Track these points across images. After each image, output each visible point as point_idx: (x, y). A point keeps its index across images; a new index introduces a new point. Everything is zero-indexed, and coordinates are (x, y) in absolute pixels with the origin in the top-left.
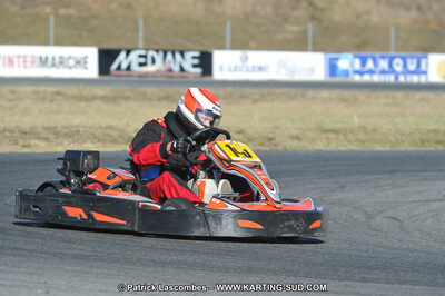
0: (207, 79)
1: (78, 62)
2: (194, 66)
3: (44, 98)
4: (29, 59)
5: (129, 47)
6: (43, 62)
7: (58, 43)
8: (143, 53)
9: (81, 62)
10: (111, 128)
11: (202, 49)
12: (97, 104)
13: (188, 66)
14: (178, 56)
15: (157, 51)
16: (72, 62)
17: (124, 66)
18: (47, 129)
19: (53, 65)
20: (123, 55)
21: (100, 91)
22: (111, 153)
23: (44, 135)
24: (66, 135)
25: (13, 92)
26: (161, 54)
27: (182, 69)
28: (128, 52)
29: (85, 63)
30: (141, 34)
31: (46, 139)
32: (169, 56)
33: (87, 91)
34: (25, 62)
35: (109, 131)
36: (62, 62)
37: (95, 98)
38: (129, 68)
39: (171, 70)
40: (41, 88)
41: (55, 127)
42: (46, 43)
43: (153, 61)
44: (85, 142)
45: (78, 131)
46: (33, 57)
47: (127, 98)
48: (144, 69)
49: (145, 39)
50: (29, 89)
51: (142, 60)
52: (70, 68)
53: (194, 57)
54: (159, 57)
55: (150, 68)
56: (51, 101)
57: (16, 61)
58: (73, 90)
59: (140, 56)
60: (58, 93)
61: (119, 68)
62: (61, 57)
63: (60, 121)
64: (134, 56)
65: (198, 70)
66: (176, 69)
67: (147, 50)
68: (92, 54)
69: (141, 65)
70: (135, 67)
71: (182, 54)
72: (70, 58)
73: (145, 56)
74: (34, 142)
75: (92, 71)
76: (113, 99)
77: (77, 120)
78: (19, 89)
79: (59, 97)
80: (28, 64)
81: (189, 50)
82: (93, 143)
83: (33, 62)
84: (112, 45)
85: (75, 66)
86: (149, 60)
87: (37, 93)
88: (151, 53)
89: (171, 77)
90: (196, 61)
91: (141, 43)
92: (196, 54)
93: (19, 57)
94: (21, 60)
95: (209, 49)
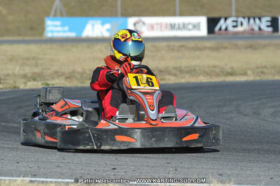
0: (276, 34)
1: (194, 26)
2: (268, 26)
3: (173, 50)
4: (163, 25)
5: (226, 15)
6: (173, 27)
7: (182, 14)
8: (235, 19)
9: (196, 26)
10: (215, 67)
11: (273, 15)
12: (207, 52)
13: (264, 26)
14: (257, 21)
15: (244, 18)
16: (190, 27)
17: (223, 28)
18: (175, 68)
19: (179, 28)
20: (222, 21)
21: (208, 44)
22: (215, 82)
23: (174, 72)
24: (187, 72)
25: (154, 46)
26: (247, 20)
27: (260, 29)
28: (226, 19)
29: (199, 27)
30: (234, 7)
31: (175, 75)
32: (252, 21)
33: (200, 44)
34: (161, 27)
35: (214, 69)
36: (184, 27)
37: (205, 48)
38: (226, 29)
39: (253, 30)
40: (171, 43)
41: (180, 68)
42: (174, 14)
43: (242, 24)
44: (199, 75)
45: (195, 70)
46: (166, 24)
47: (225, 48)
48: (236, 29)
49: (237, 11)
50: (164, 44)
51: (235, 24)
52: (189, 30)
53: (267, 21)
54: (245, 22)
55: (240, 29)
56: (178, 51)
57: (155, 27)
58: (191, 44)
59: (233, 21)
60: (182, 46)
61: (220, 29)
62: (184, 24)
63: (184, 63)
64: (229, 21)
65: (270, 29)
66: (256, 29)
67: (237, 17)
68: (203, 21)
69: (234, 27)
70: (230, 28)
71: (260, 19)
72: (189, 24)
73: (237, 21)
74: (167, 77)
75: (203, 31)
76: (216, 49)
77: (194, 63)
78: (158, 44)
79: (182, 49)
80: (163, 28)
81: (264, 16)
82: (204, 76)
83: (166, 27)
84: (215, 15)
85: (192, 29)
86: (239, 24)
87: (169, 46)
88: (240, 19)
89: (253, 34)
90: (269, 24)
91: (234, 13)
92: (269, 19)
93: (157, 24)
94: (159, 26)
95: (277, 16)
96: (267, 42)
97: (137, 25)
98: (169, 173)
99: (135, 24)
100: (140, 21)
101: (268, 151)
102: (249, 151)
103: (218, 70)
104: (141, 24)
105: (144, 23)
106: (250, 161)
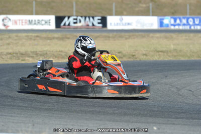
0: (104, 29)
1: (46, 22)
2: (99, 23)
3: (31, 39)
4: (24, 21)
5: (69, 15)
6: (30, 22)
7: (37, 14)
8: (75, 17)
9: (47, 22)
10: (62, 51)
11: (103, 15)
12: (55, 41)
13: (96, 23)
14: (91, 19)
15: (82, 17)
16: (43, 22)
17: (67, 24)
18: (32, 52)
19: (35, 24)
20: (66, 19)
21: (56, 35)
22: (62, 62)
23: (31, 55)
24: (41, 55)
25: (17, 36)
26: (84, 18)
27: (93, 25)
28: (69, 17)
29: (49, 23)
30: (74, 9)
31: (32, 57)
32: (87, 19)
33: (50, 35)
34: (22, 22)
35: (60, 53)
36: (39, 22)
37: (54, 38)
38: (69, 25)
39: (88, 25)
40: (30, 34)
41: (36, 52)
42: (32, 14)
43: (80, 21)
44: (50, 58)
45: (47, 53)
46: (26, 20)
47: (69, 38)
48: (76, 25)
49: (77, 11)
50: (24, 35)
51: (75, 21)
52: (43, 25)
53: (99, 19)
54: (83, 19)
55: (79, 25)
56: (34, 40)
57: (18, 22)
58: (44, 35)
59: (74, 19)
60: (37, 36)
61: (65, 25)
62: (38, 20)
63: (39, 49)
64: (71, 19)
65: (101, 25)
66: (91, 25)
67: (77, 16)
68: (52, 18)
69: (75, 23)
70: (72, 24)
71: (93, 18)
72: (42, 20)
73: (76, 19)
74: (27, 58)
75: (52, 26)
76: (62, 39)
77: (46, 48)
78: (20, 34)
79: (38, 38)
80: (24, 24)
81: (96, 16)
82: (53, 58)
83: (26, 23)
84: (61, 15)
85: (45, 24)
86: (78, 21)
87: (28, 36)
88: (79, 18)
89: (88, 28)
90: (99, 21)
91: (74, 13)
92: (100, 18)
93: (19, 20)
94: (21, 21)
95: (105, 16)
96: (98, 34)
97: (5, 21)
98: (28, 128)
99: (3, 20)
100: (7, 17)
101: (99, 112)
102: (86, 112)
103: (63, 54)
104: (8, 19)
105: (10, 19)
106: (86, 119)
